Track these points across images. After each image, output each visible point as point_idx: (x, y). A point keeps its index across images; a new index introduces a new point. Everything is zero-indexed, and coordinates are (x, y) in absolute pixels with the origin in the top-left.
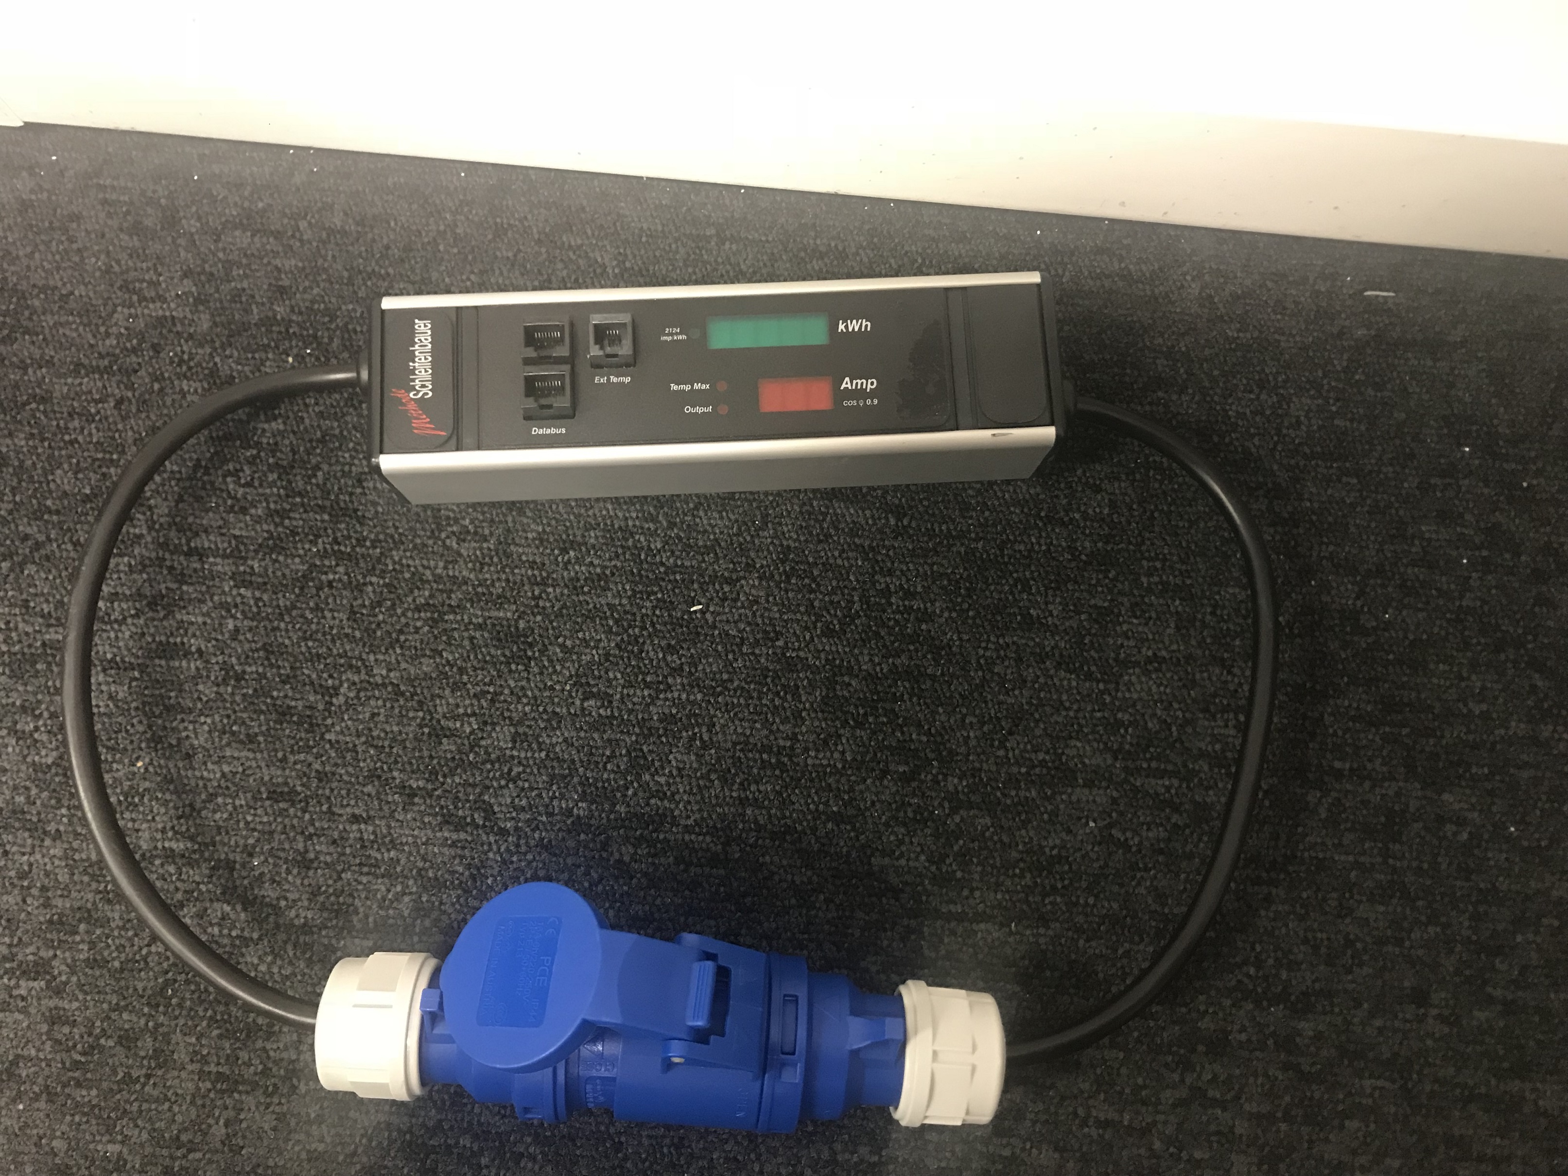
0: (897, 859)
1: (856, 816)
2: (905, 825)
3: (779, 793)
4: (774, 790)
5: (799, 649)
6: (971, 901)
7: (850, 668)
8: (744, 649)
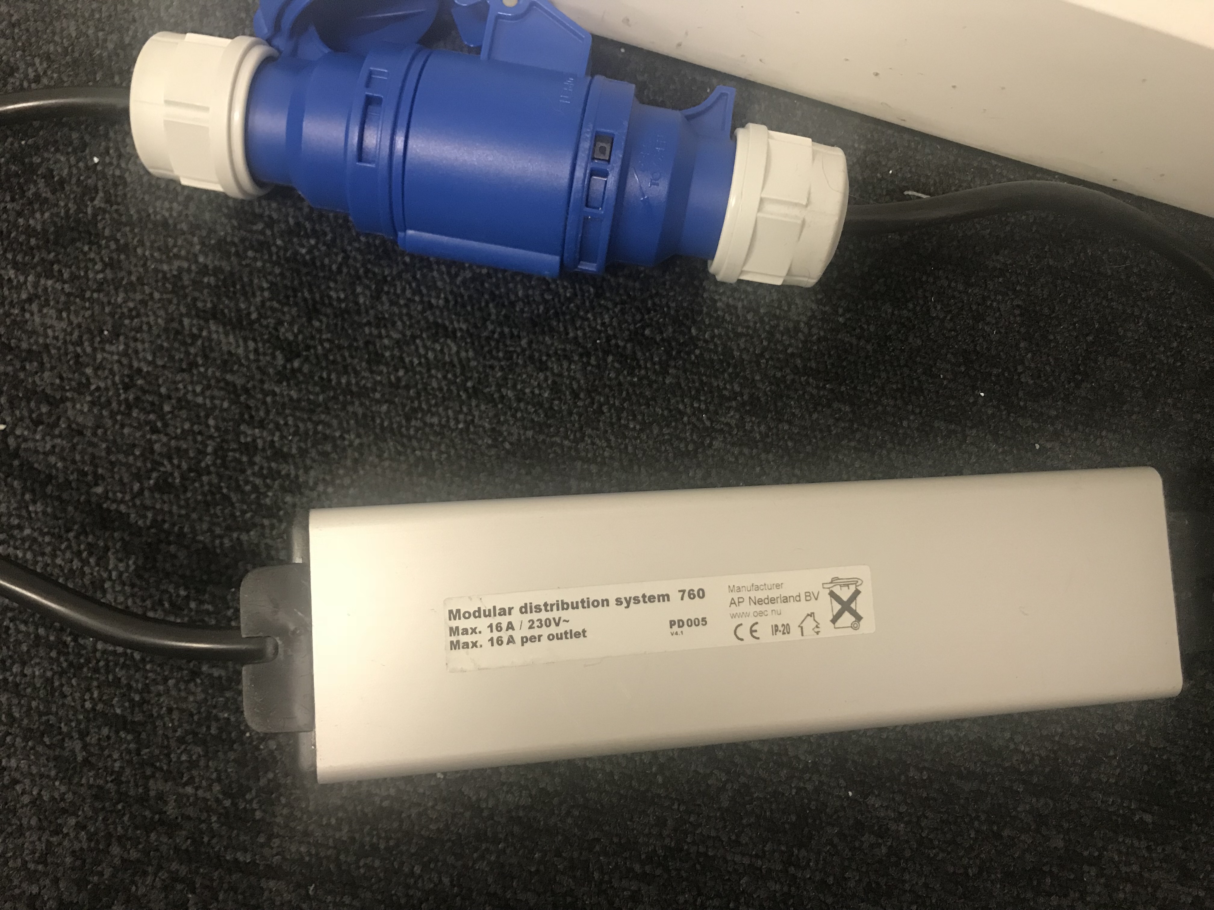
0: (186, 784)
1: (143, 724)
2: (204, 743)
3: (49, 681)
4: (42, 676)
5: (122, 501)
6: (266, 851)
7: (181, 535)
8: (49, 489)
